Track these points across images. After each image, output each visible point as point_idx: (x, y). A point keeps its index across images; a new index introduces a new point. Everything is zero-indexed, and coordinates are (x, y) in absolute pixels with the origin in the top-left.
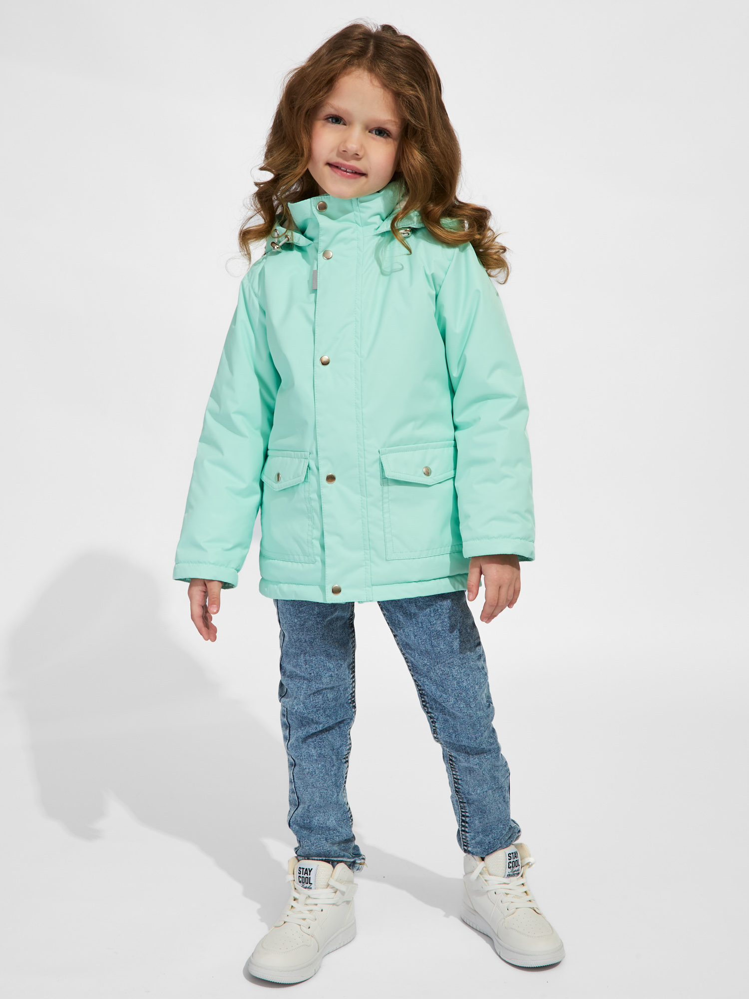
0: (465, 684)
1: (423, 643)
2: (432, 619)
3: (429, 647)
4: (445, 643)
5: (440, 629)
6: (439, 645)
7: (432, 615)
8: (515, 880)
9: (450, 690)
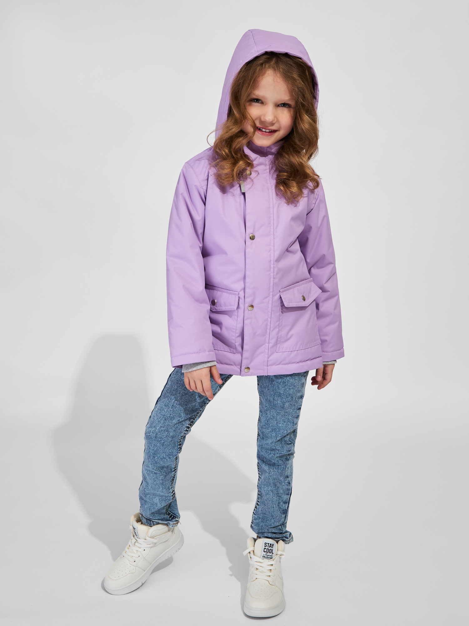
0: (280, 425)
1: (270, 395)
2: (280, 386)
3: (272, 399)
4: (281, 401)
5: (282, 392)
6: (278, 400)
7: (281, 384)
8: (267, 562)
9: (271, 425)
